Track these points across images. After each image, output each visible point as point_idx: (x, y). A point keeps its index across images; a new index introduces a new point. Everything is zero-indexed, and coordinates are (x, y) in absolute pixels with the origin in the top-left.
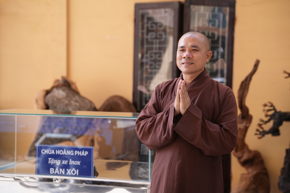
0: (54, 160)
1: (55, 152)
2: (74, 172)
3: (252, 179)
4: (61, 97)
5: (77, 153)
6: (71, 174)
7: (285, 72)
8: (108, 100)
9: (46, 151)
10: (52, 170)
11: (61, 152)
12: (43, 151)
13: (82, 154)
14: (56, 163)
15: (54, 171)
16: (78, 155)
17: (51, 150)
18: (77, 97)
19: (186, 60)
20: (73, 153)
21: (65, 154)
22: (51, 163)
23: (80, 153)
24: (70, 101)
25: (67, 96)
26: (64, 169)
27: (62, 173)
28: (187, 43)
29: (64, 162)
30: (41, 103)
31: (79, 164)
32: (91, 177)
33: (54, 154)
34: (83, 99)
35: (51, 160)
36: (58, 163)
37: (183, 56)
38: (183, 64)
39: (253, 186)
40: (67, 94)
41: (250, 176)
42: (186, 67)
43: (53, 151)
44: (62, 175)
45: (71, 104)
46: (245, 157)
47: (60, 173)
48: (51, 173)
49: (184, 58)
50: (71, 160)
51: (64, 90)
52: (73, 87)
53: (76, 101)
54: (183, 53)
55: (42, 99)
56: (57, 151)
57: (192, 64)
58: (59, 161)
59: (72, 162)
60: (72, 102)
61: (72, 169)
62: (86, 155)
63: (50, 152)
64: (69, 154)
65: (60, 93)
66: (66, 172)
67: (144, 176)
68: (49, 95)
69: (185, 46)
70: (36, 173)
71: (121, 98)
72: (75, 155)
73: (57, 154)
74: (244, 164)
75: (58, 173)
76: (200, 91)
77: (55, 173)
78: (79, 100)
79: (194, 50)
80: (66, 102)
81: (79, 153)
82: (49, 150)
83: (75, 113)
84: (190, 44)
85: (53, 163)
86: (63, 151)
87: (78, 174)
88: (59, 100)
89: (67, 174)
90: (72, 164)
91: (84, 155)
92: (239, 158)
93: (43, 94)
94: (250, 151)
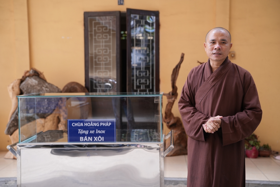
0: (83, 130)
1: (84, 125)
2: (100, 139)
3: (178, 136)
4: (34, 84)
5: (102, 124)
6: (98, 141)
7: (198, 62)
8: (66, 86)
9: (76, 124)
10: (81, 138)
11: (89, 124)
12: (74, 125)
13: (107, 125)
14: (85, 133)
15: (84, 139)
16: (103, 126)
17: (80, 123)
18: (47, 84)
19: (217, 51)
20: (99, 125)
21: (92, 126)
22: (80, 133)
23: (105, 124)
24: (41, 87)
25: (39, 84)
26: (91, 137)
27: (90, 140)
28: (217, 37)
29: (92, 132)
30: (17, 90)
31: (104, 133)
32: (114, 142)
33: (83, 126)
34: (51, 85)
35: (80, 131)
36: (86, 132)
37: (214, 48)
38: (214, 54)
39: (178, 141)
40: (39, 82)
41: (176, 134)
42: (217, 57)
43: (82, 123)
44: (90, 141)
45: (43, 89)
46: (172, 122)
47: (89, 140)
48: (81, 140)
49: (216, 49)
50: (97, 130)
51: (35, 79)
52: (42, 76)
53: (46, 87)
54: (213, 45)
55: (18, 86)
56: (85, 123)
57: (220, 54)
58: (87, 132)
59: (98, 132)
60: (43, 88)
61: (98, 137)
62: (109, 126)
63: (79, 125)
64: (96, 126)
65: (33, 81)
66: (93, 139)
67: (158, 138)
68: (24, 83)
69: (216, 39)
70: (68, 141)
71: (78, 84)
72: (101, 126)
73: (85, 126)
74: (171, 127)
75: (87, 140)
76: (226, 74)
77: (84, 140)
78: (48, 86)
79: (223, 43)
80: (39, 88)
81: (103, 124)
82: (78, 123)
83: (44, 94)
84: (220, 38)
85: (82, 133)
86: (91, 123)
87: (103, 140)
88: (33, 87)
89: (95, 140)
90: (98, 133)
91: (108, 126)
92: (168, 123)
93: (18, 82)
94: (174, 118)
